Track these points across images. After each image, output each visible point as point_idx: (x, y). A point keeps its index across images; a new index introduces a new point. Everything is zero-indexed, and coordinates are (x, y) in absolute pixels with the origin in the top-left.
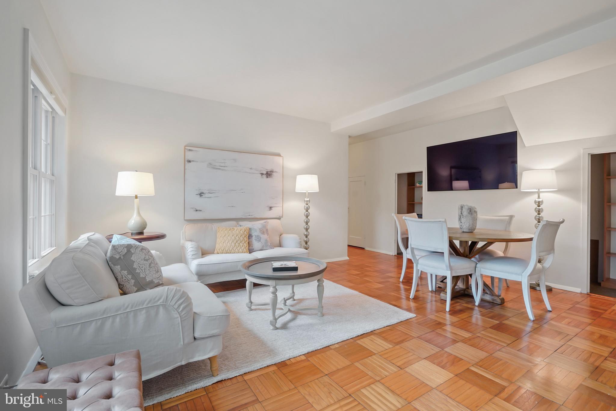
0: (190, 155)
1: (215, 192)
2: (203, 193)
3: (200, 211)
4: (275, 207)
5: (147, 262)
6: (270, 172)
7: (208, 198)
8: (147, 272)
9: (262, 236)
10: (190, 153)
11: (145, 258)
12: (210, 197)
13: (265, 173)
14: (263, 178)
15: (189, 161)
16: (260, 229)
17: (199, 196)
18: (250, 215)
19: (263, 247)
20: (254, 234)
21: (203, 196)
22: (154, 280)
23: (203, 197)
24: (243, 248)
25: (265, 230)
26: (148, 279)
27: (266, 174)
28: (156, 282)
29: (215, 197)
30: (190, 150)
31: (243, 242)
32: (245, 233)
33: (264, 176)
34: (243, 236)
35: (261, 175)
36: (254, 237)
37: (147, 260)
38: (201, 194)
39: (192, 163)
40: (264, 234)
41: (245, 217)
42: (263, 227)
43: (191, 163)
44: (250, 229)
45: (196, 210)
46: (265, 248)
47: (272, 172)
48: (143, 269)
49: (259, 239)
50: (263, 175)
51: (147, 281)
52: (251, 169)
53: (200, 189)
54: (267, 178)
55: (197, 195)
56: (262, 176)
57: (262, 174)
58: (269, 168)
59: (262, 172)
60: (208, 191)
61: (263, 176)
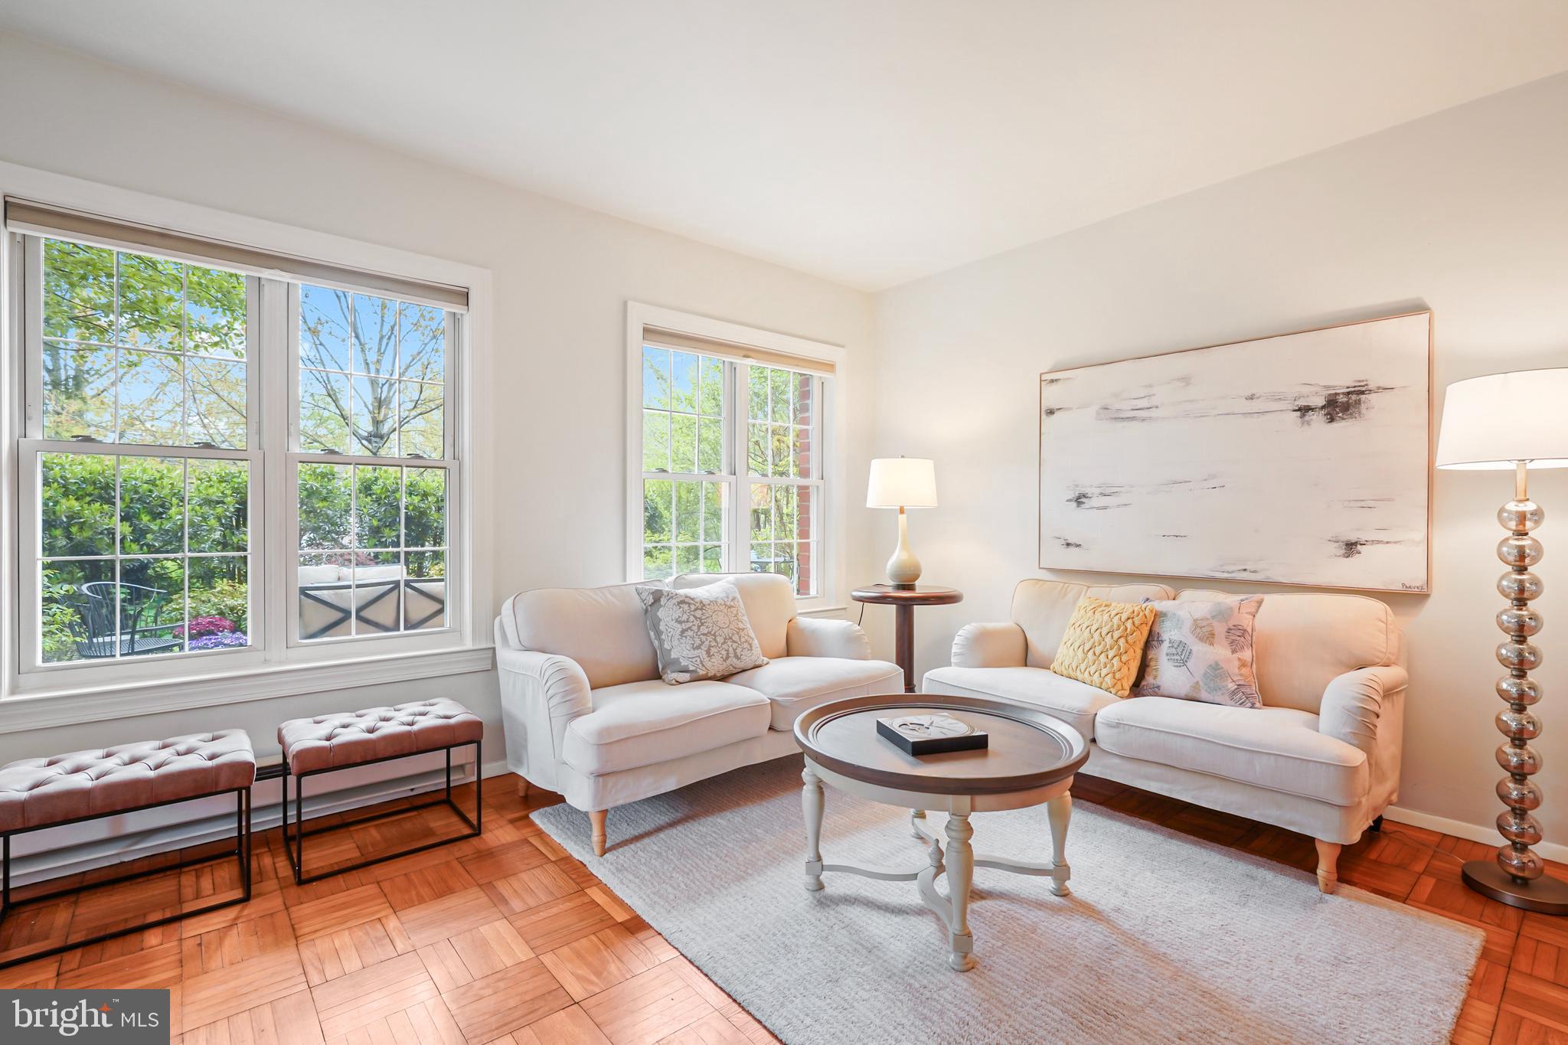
0: (1053, 396)
1: (1115, 490)
2: (1084, 496)
3: (1078, 546)
4: (1379, 542)
5: (679, 626)
6: (1349, 393)
7: (1098, 508)
8: (675, 643)
9: (1198, 648)
10: (1054, 387)
11: (679, 617)
12: (1105, 508)
13: (1320, 401)
14: (1308, 423)
15: (1051, 412)
16: (1195, 621)
17: (1074, 504)
18: (1245, 570)
19: (1196, 686)
20: (1169, 633)
21: (1084, 503)
22: (681, 660)
23: (1086, 506)
24: (1104, 672)
25: (1220, 629)
26: (673, 655)
27: (1323, 407)
28: (682, 664)
29: (1118, 506)
30: (1052, 381)
31: (1111, 654)
32: (1129, 624)
33: (1317, 419)
34: (1116, 635)
35: (1298, 413)
36: (1166, 645)
37: (680, 622)
38: (1079, 500)
39: (1057, 415)
40: (1212, 644)
41: (1225, 575)
42: (1213, 617)
43: (1055, 415)
44: (1158, 616)
45: (1068, 545)
46: (1204, 695)
47: (1363, 393)
48: (670, 635)
49: (1182, 656)
50: (1310, 413)
51: (672, 657)
52: (1251, 398)
53: (1077, 486)
54: (1332, 420)
55: (1068, 501)
56: (1303, 416)
57: (1304, 410)
58: (1341, 381)
59: (1302, 403)
60: (1098, 491)
61: (1307, 418)
